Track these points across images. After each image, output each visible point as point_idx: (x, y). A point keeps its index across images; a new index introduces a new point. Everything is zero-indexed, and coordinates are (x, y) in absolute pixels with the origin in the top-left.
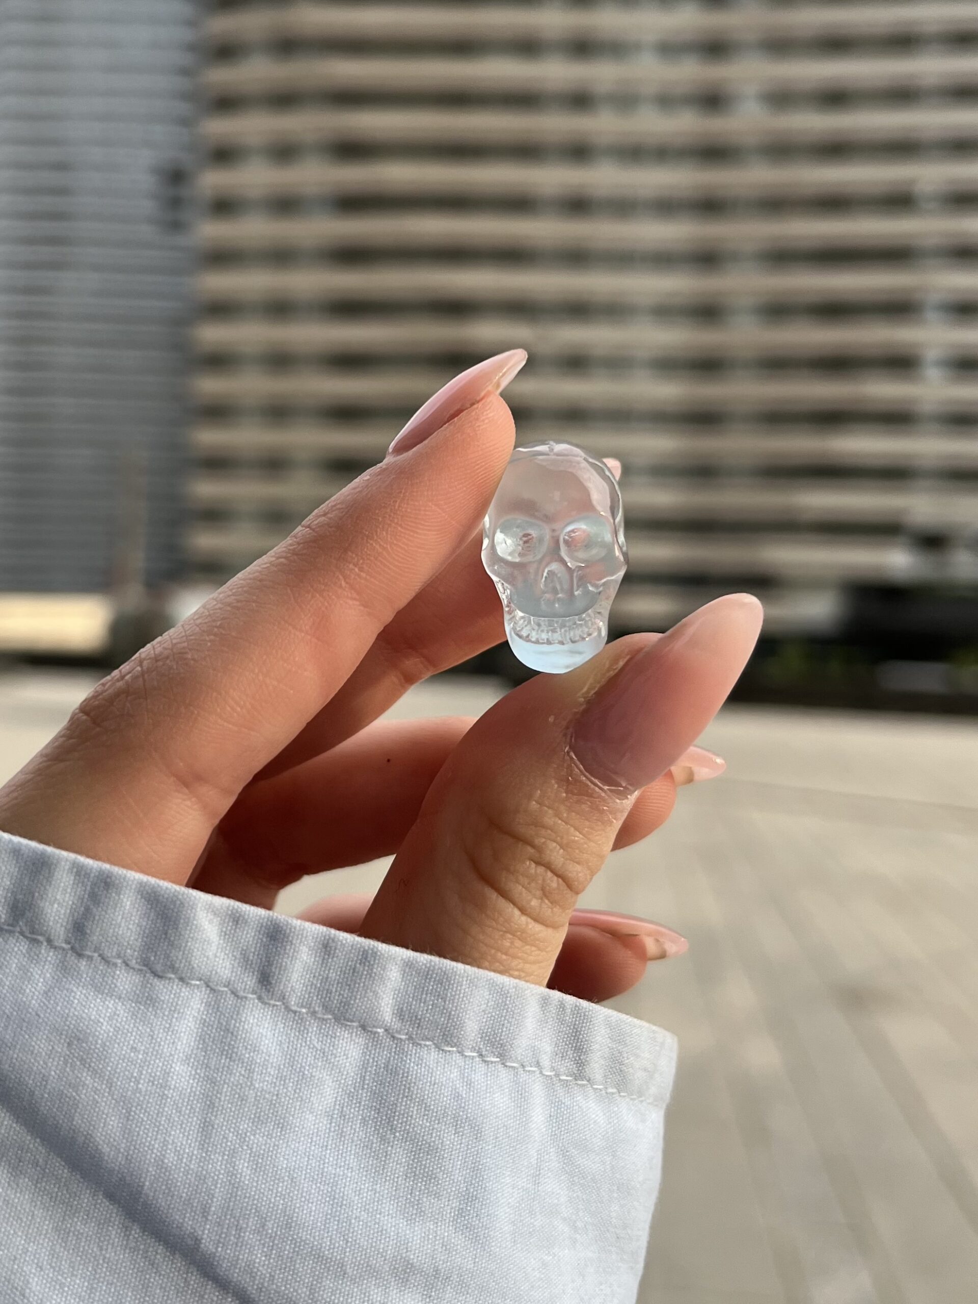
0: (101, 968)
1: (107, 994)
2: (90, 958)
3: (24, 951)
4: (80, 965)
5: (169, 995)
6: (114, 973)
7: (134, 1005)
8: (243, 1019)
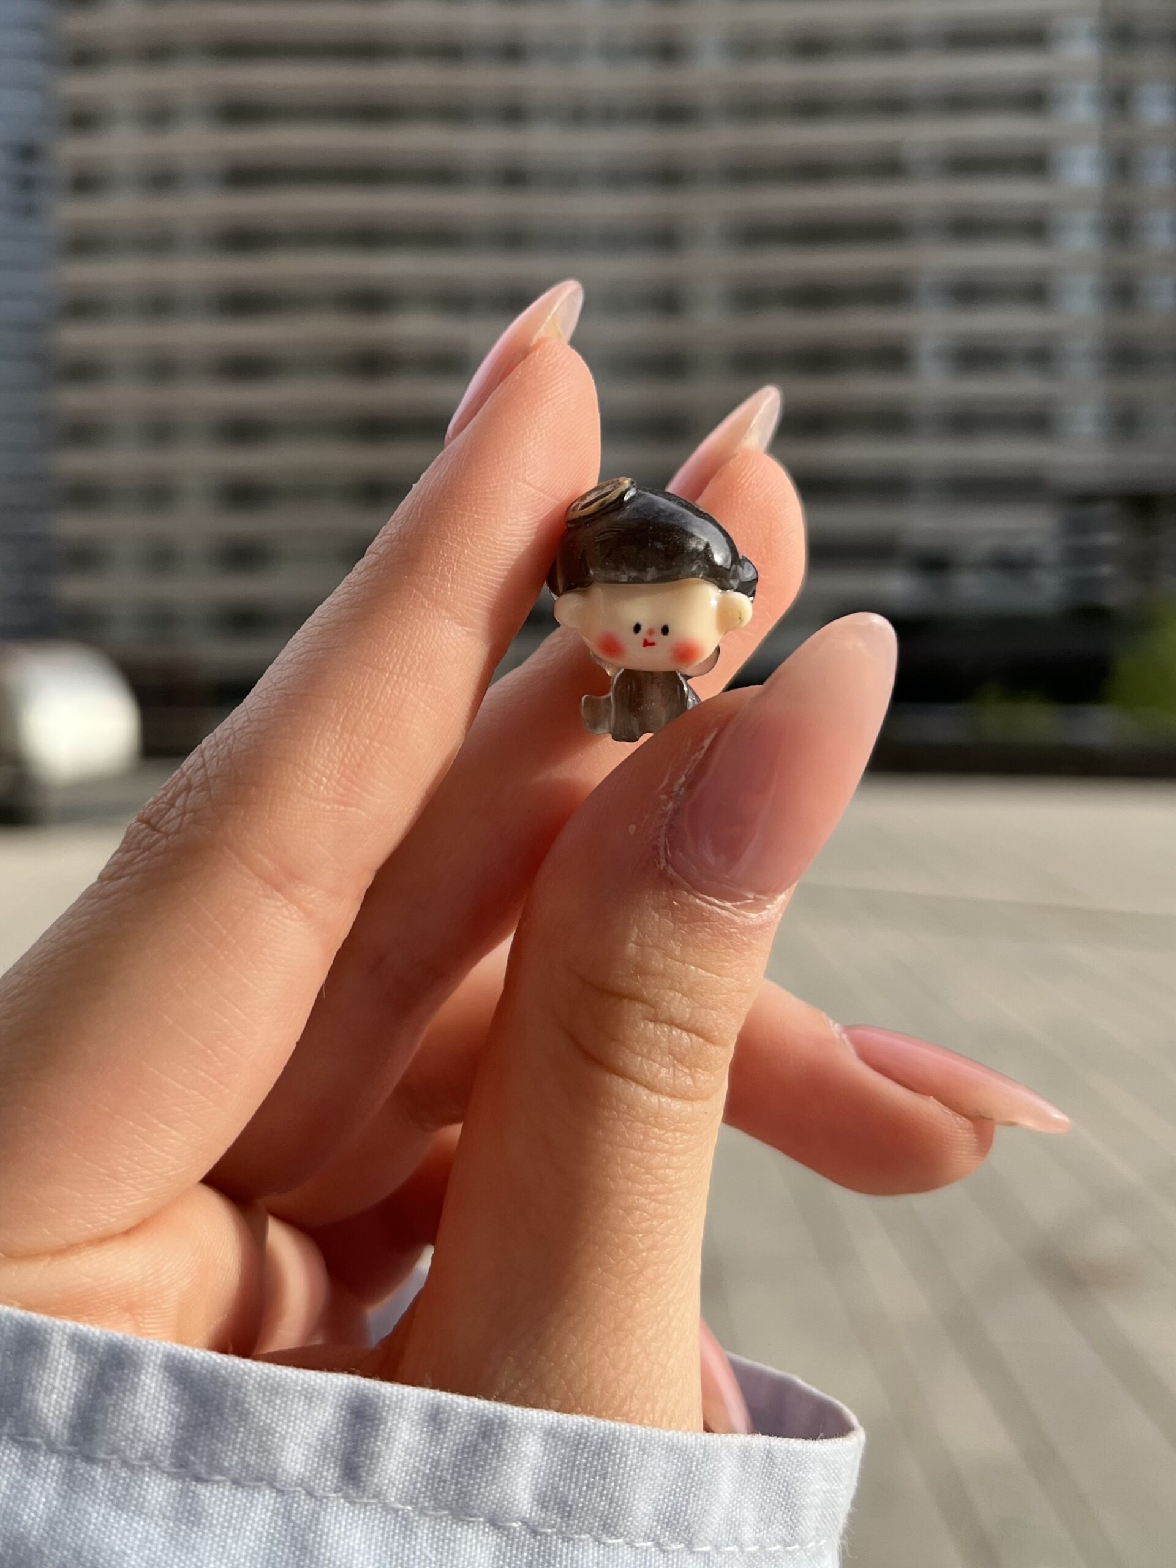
0: (123, 1475)
1: (134, 1512)
2: (106, 1464)
3: (17, 1460)
4: (93, 1473)
5: (220, 1506)
6: (142, 1481)
7: (171, 1524)
8: (326, 1530)
